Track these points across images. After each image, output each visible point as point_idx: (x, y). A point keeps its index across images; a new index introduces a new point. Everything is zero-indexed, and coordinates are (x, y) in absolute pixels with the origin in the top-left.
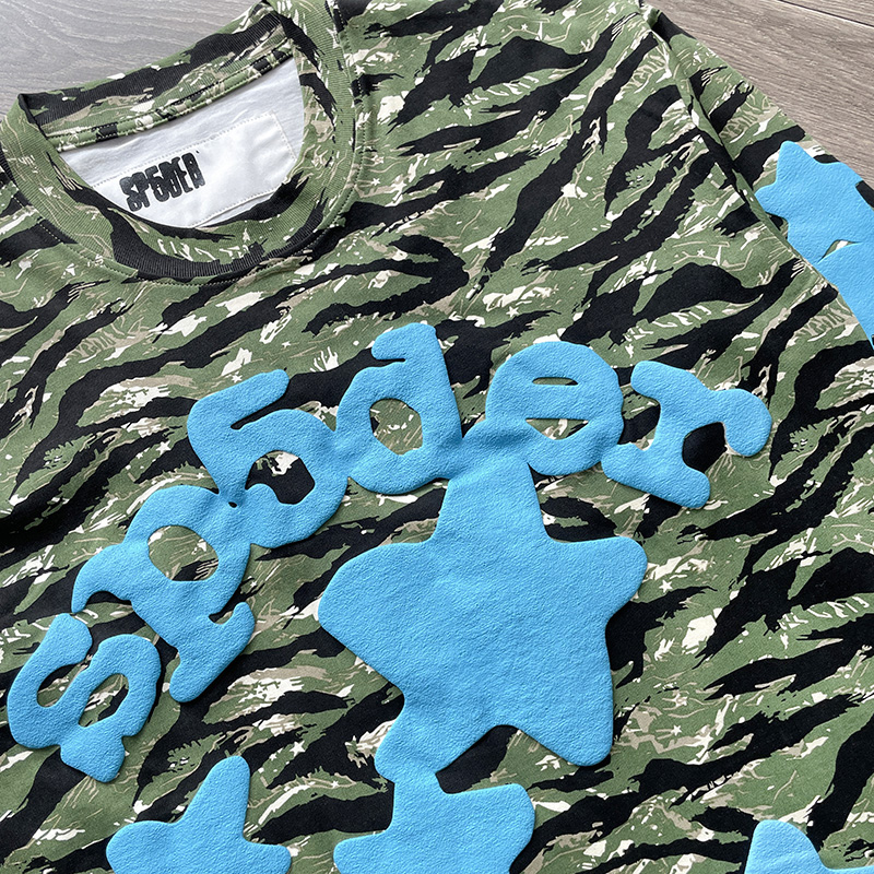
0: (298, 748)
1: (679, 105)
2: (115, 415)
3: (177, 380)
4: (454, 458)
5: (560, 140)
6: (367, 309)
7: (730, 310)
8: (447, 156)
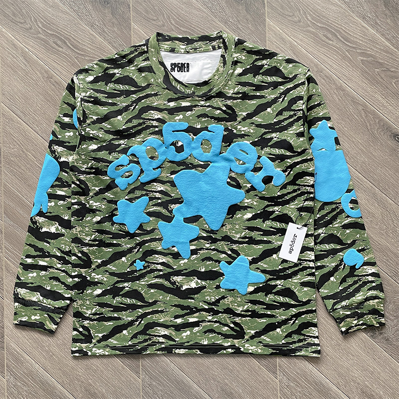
0: (159, 201)
1: (301, 102)
2: (150, 118)
3: (165, 116)
4: (215, 159)
5: (273, 96)
6: (212, 118)
7: (288, 154)
8: (246, 89)
